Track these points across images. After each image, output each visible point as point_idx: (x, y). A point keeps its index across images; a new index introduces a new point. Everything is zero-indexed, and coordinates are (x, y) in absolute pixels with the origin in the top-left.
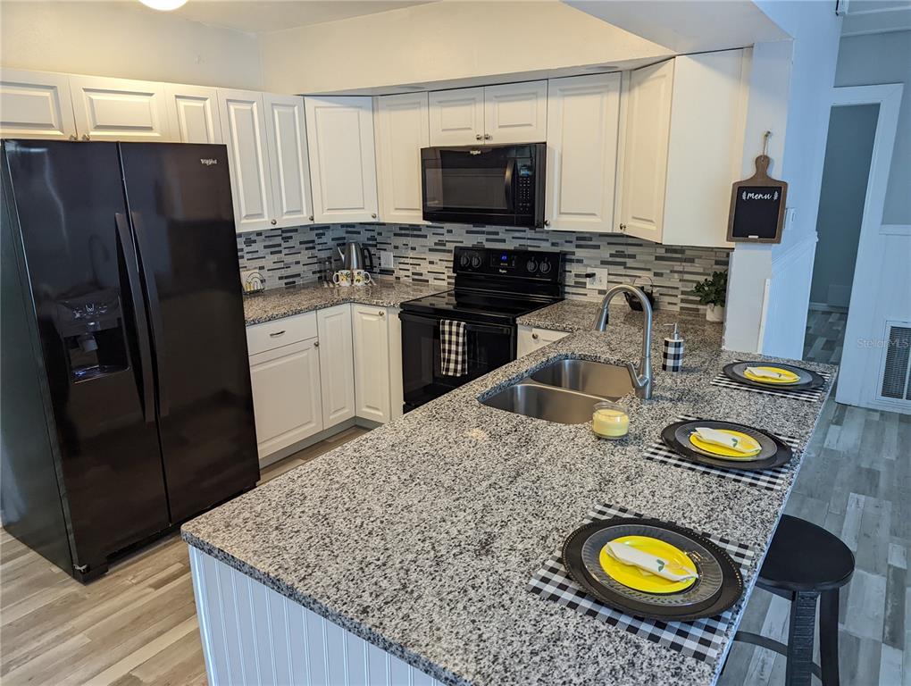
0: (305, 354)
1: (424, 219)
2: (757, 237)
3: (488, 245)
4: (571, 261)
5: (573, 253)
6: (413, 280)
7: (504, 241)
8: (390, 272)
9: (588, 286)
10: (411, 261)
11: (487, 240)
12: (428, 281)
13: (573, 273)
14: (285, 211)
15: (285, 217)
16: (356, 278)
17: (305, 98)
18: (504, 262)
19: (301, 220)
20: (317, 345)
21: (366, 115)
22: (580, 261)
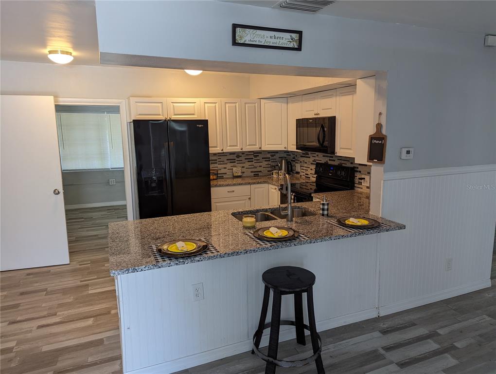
0: (244, 202)
1: (297, 149)
2: (376, 160)
3: (330, 162)
4: (357, 171)
5: (358, 168)
6: (306, 177)
7: (334, 161)
8: (298, 173)
9: (363, 184)
10: (305, 168)
11: (330, 160)
12: (310, 178)
13: (358, 177)
14: (248, 144)
15: (248, 147)
16: (280, 174)
17: (261, 100)
18: (331, 170)
19: (256, 148)
20: (250, 199)
21: (284, 105)
22: (360, 172)
